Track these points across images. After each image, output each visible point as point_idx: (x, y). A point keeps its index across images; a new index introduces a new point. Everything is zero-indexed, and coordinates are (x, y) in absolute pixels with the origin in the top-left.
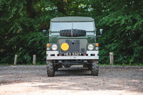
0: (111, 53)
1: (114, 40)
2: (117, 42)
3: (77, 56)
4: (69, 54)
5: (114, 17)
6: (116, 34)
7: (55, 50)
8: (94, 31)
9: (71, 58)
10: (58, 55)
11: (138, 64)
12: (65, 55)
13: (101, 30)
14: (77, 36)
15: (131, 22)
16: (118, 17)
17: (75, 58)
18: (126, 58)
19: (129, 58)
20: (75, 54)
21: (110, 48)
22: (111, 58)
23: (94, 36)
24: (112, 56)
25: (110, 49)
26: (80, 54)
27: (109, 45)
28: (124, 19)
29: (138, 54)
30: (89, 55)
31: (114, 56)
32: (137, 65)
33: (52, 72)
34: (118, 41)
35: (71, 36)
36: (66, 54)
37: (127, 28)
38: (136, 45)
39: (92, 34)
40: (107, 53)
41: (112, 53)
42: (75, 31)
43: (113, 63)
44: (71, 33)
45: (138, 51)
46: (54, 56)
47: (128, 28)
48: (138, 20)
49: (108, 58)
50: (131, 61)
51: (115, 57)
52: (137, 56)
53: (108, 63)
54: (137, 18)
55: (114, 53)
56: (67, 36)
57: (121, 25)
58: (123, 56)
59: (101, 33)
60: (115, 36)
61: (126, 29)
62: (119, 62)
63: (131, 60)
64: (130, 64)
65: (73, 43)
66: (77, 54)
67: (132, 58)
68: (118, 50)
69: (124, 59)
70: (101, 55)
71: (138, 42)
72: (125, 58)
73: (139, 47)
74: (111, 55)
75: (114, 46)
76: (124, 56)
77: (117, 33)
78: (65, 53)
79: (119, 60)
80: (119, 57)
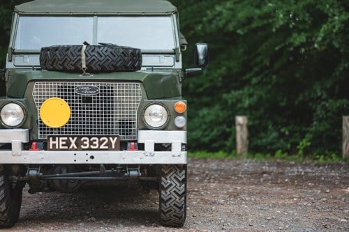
0: (240, 119)
1: (251, 78)
2: (260, 83)
3: (98, 149)
4: (68, 143)
5: (252, 5)
6: (258, 59)
7: (12, 128)
8: (174, 53)
9: (75, 157)
10: (26, 146)
11: (325, 155)
12: (54, 145)
13: (201, 48)
14: (104, 70)
15: (307, 19)
16: (266, 4)
17: (92, 157)
18: (287, 133)
19: (297, 134)
20: (91, 143)
21: (239, 101)
22: (241, 134)
23: (175, 70)
24: (245, 129)
25: (239, 105)
26: (113, 142)
27: (235, 94)
28: (285, 9)
29: (325, 123)
30: (149, 147)
31: (250, 128)
32: (322, 156)
33: (3, 213)
34: (264, 80)
35: (81, 72)
36: (56, 142)
37: (292, 40)
38: (319, 94)
39: (168, 61)
40: (229, 116)
41: (245, 118)
42: (97, 49)
43: (246, 149)
44: (80, 60)
45: (326, 113)
46: (9, 152)
47: (296, 39)
48: (330, 15)
49: (230, 133)
50: (304, 143)
51: (253, 131)
52: (322, 128)
53: (231, 149)
54: (328, 6)
55: (249, 119)
56: (64, 70)
57: (274, 30)
58: (280, 126)
59: (201, 57)
60: (256, 65)
61: (291, 44)
62: (266, 146)
63: (304, 141)
64: (301, 152)
65: (88, 100)
66: (100, 143)
67: (307, 135)
68: (262, 111)
69: (282, 135)
70: (211, 122)
71: (328, 84)
72: (284, 132)
73: (330, 101)
74: (241, 125)
75: (251, 95)
76: (282, 127)
77: (260, 54)
78: (54, 140)
79: (264, 141)
80: (265, 129)
